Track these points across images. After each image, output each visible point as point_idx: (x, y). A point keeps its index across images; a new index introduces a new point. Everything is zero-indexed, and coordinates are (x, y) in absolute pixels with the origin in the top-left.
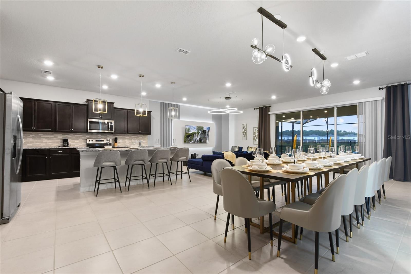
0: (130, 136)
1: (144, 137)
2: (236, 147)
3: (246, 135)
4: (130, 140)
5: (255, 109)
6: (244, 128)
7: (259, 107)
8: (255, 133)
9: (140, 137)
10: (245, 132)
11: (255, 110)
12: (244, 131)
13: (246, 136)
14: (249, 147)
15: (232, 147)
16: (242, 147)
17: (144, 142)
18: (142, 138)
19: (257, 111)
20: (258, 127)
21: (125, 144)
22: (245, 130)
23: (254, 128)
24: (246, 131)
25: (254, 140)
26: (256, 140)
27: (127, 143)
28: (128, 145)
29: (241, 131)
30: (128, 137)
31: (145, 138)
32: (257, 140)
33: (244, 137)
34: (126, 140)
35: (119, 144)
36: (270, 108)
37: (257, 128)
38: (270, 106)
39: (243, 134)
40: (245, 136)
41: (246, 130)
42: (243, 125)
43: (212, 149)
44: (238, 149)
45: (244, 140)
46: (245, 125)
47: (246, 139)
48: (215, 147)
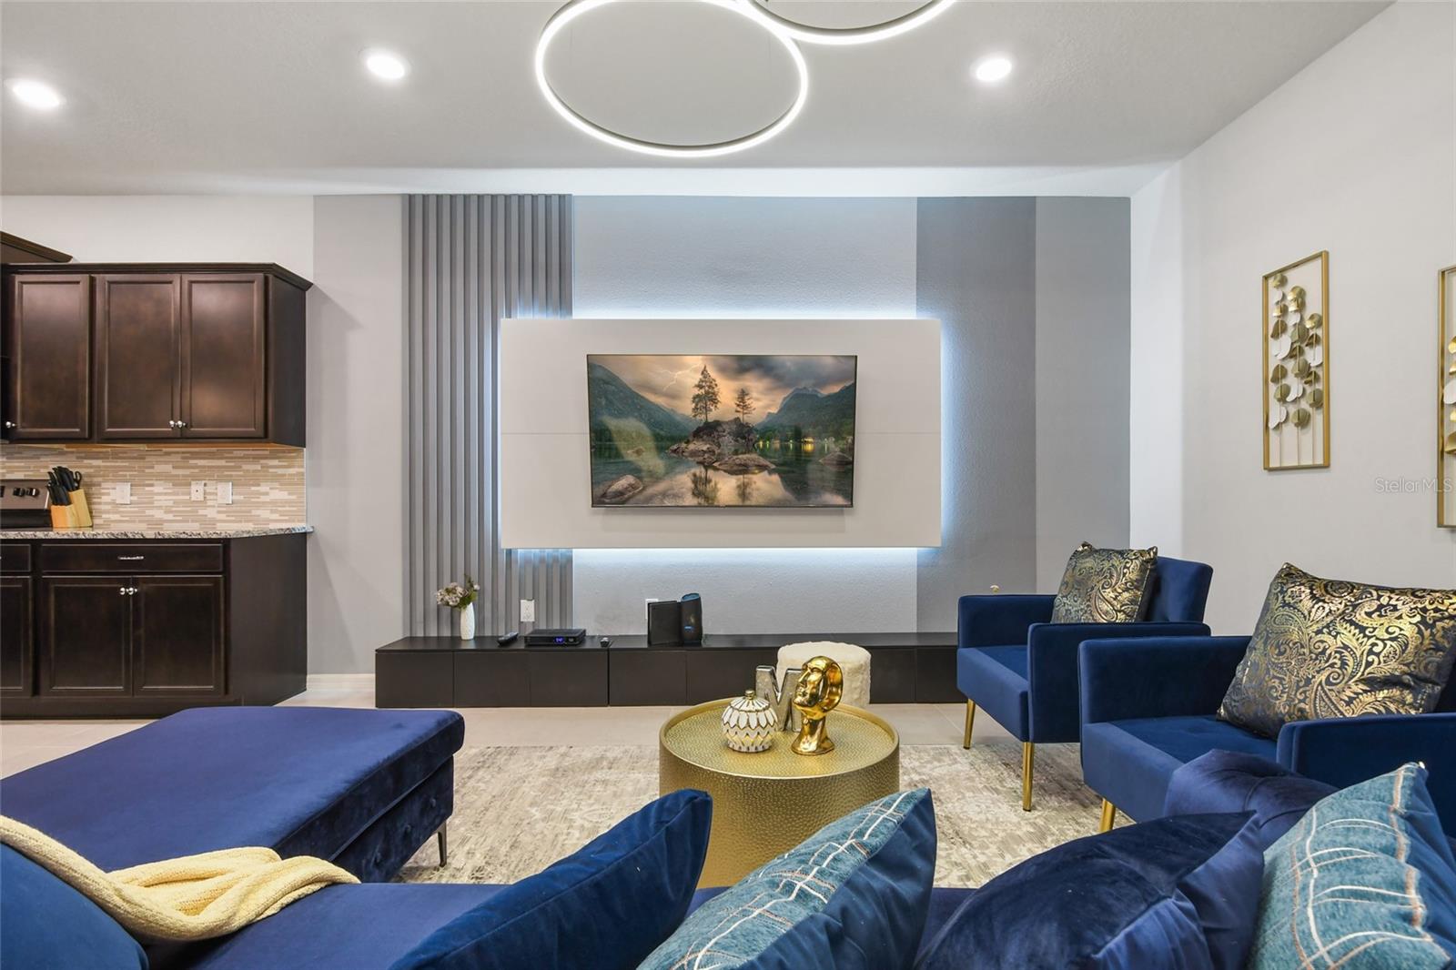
0: (177, 458)
1: (275, 462)
3: (1319, 402)
4: (177, 489)
6: (1292, 319)
9: (245, 467)
10: (1307, 374)
12: (1294, 353)
13: (1318, 418)
17: (274, 503)
18: (265, 467)
21: (148, 512)
22: (1306, 339)
24: (1313, 356)
27: (160, 507)
28: (170, 517)
30: (168, 468)
31: (280, 471)
33: (1290, 429)
34: (156, 489)
35: (108, 512)
39: (1285, 392)
40: (1303, 421)
41: (1313, 341)
42: (1272, 282)
43: (918, 566)
44: (1127, 590)
45: (1295, 464)
46: (1307, 278)
47: (1320, 461)
48: (939, 545)
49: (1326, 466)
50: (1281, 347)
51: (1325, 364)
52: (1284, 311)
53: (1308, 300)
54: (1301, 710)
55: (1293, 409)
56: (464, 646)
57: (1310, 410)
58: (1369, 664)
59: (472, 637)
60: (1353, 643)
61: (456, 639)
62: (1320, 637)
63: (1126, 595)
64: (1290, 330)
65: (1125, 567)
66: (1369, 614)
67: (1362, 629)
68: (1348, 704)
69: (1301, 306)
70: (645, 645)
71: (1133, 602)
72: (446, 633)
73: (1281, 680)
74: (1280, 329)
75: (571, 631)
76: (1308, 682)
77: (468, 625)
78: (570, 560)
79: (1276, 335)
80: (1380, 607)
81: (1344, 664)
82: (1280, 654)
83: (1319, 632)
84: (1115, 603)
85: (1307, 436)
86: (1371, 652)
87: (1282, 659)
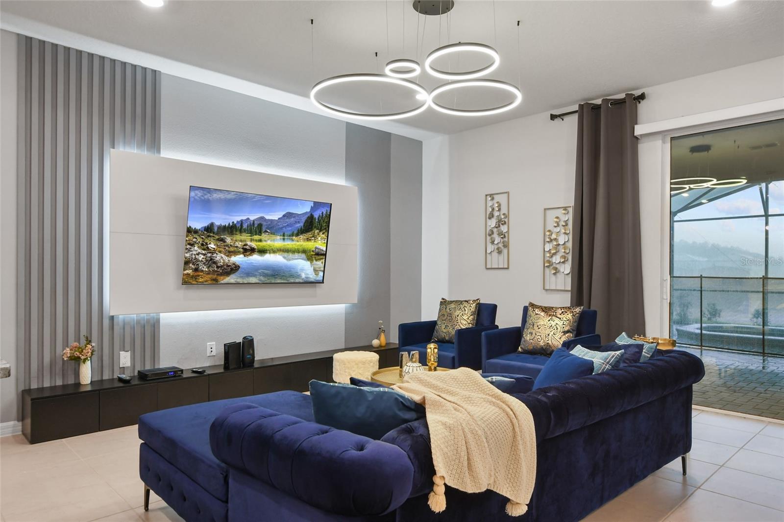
2: (461, 302)
3: (506, 246)
5: (553, 117)
6: (496, 214)
7: (581, 106)
8: (554, 236)
10: (502, 235)
11: (556, 120)
12: (498, 227)
13: (505, 251)
14: (532, 305)
15: (444, 303)
16: (495, 307)
19: (570, 127)
20: (572, 203)
22: (500, 222)
23: (548, 212)
24: (504, 229)
25: (547, 270)
26: (557, 271)
29: (478, 225)
32: (567, 268)
33: (495, 254)
36: (643, 106)
37: (565, 208)
38: (642, 97)
39: (493, 242)
40: (500, 252)
41: (504, 223)
42: (488, 197)
43: (345, 314)
44: (471, 315)
45: (497, 267)
46: (502, 199)
47: (506, 267)
48: (356, 302)
49: (508, 268)
50: (492, 223)
51: (508, 232)
52: (493, 209)
53: (502, 207)
54: (548, 343)
55: (496, 247)
56: (83, 389)
57: (502, 247)
58: (563, 327)
59: (89, 382)
60: (558, 323)
61: (78, 385)
62: (550, 322)
63: (472, 317)
64: (495, 217)
65: (470, 307)
66: (560, 314)
67: (560, 319)
68: (560, 339)
69: (499, 210)
70: (222, 370)
71: (473, 319)
72: (71, 381)
73: (540, 336)
74: (491, 216)
75: (159, 369)
76: (549, 335)
77: (86, 374)
78: (158, 321)
79: (490, 218)
80: (562, 312)
81: (557, 328)
82: (539, 328)
83: (549, 321)
84: (468, 320)
85: (501, 257)
86: (563, 324)
87: (540, 330)
